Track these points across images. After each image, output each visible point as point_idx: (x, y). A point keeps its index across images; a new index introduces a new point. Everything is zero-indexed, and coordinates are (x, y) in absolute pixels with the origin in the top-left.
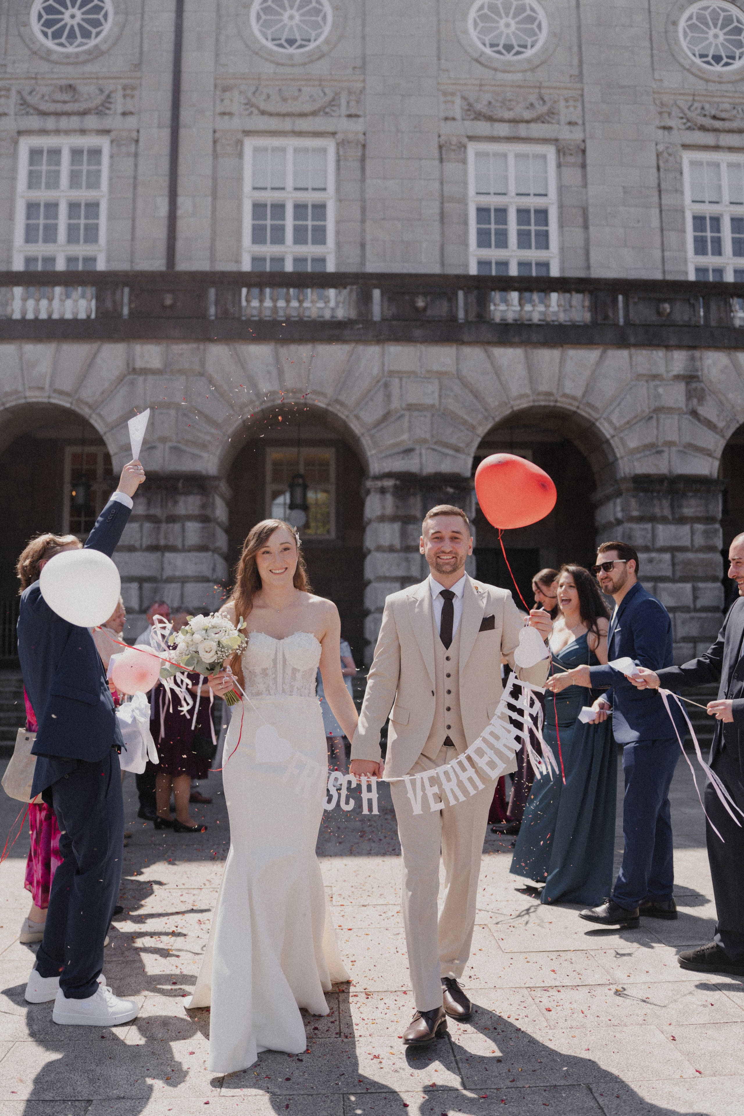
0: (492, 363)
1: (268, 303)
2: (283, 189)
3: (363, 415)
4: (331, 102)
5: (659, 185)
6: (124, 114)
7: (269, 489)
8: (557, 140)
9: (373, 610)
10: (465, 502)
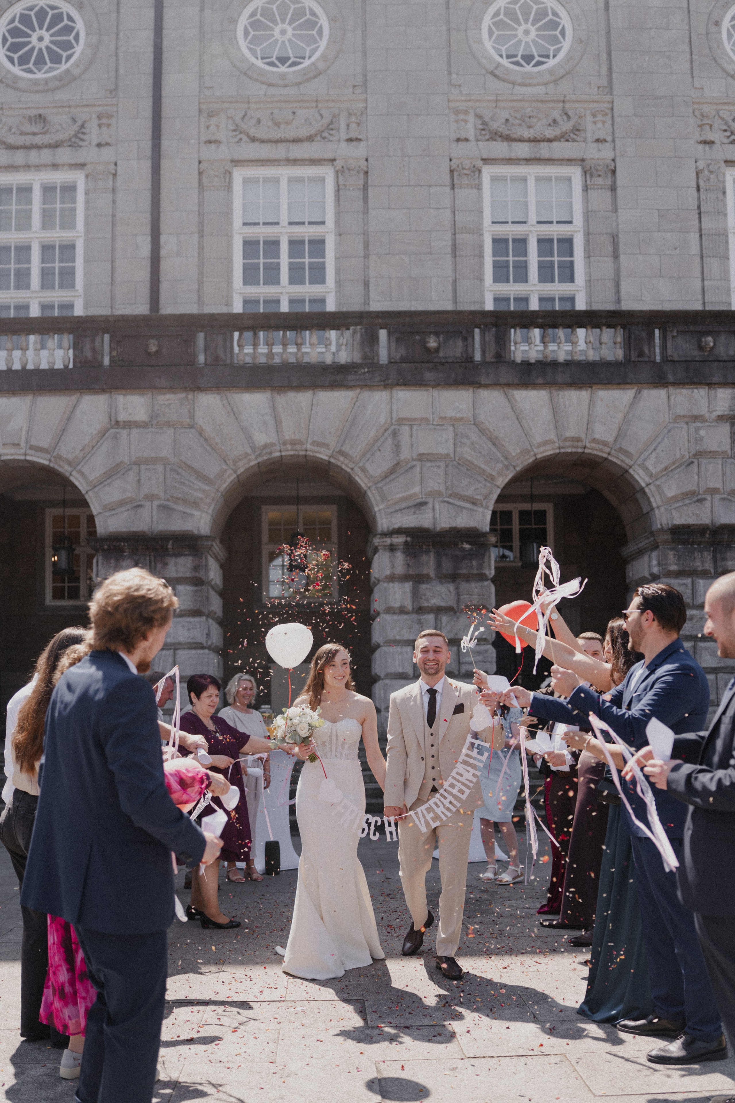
0: (512, 408)
1: (263, 349)
2: (278, 223)
3: (368, 466)
4: (329, 125)
5: (699, 207)
6: (99, 145)
7: (266, 549)
8: (583, 160)
9: (382, 676)
10: (483, 558)
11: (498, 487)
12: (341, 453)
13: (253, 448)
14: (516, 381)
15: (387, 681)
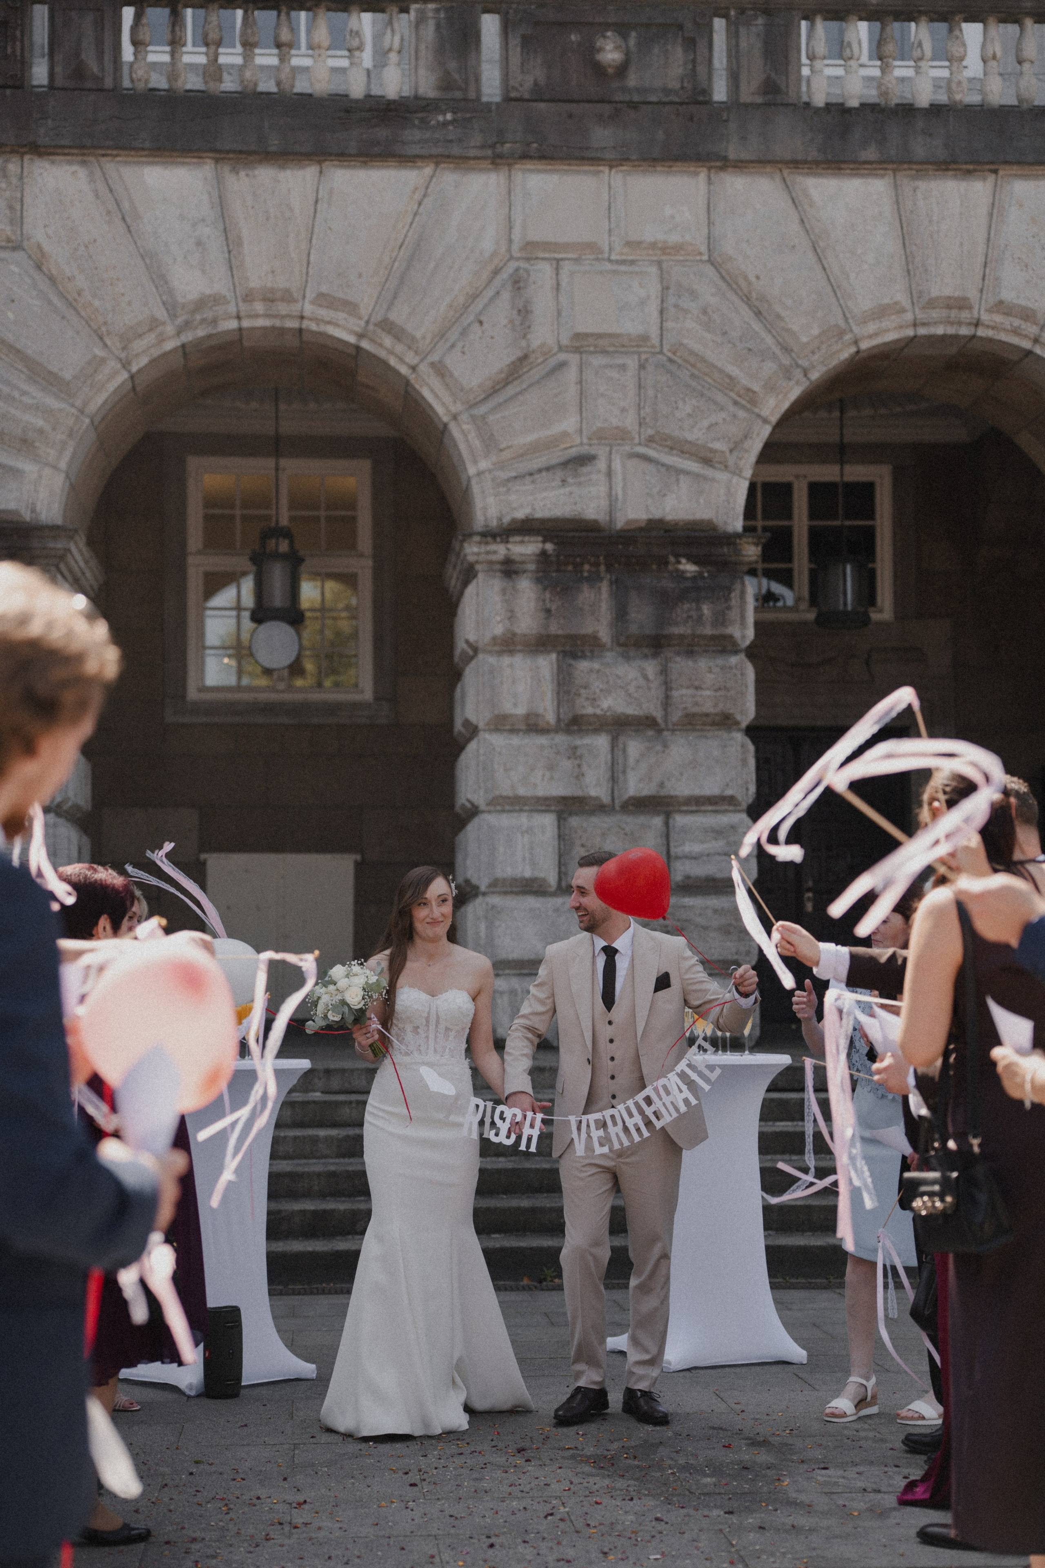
0: (802, 220)
1: (193, 55)
3: (454, 362)
7: (198, 568)
9: (483, 888)
10: (727, 599)
11: (765, 421)
12: (387, 326)
13: (172, 308)
14: (814, 154)
15: (495, 900)
